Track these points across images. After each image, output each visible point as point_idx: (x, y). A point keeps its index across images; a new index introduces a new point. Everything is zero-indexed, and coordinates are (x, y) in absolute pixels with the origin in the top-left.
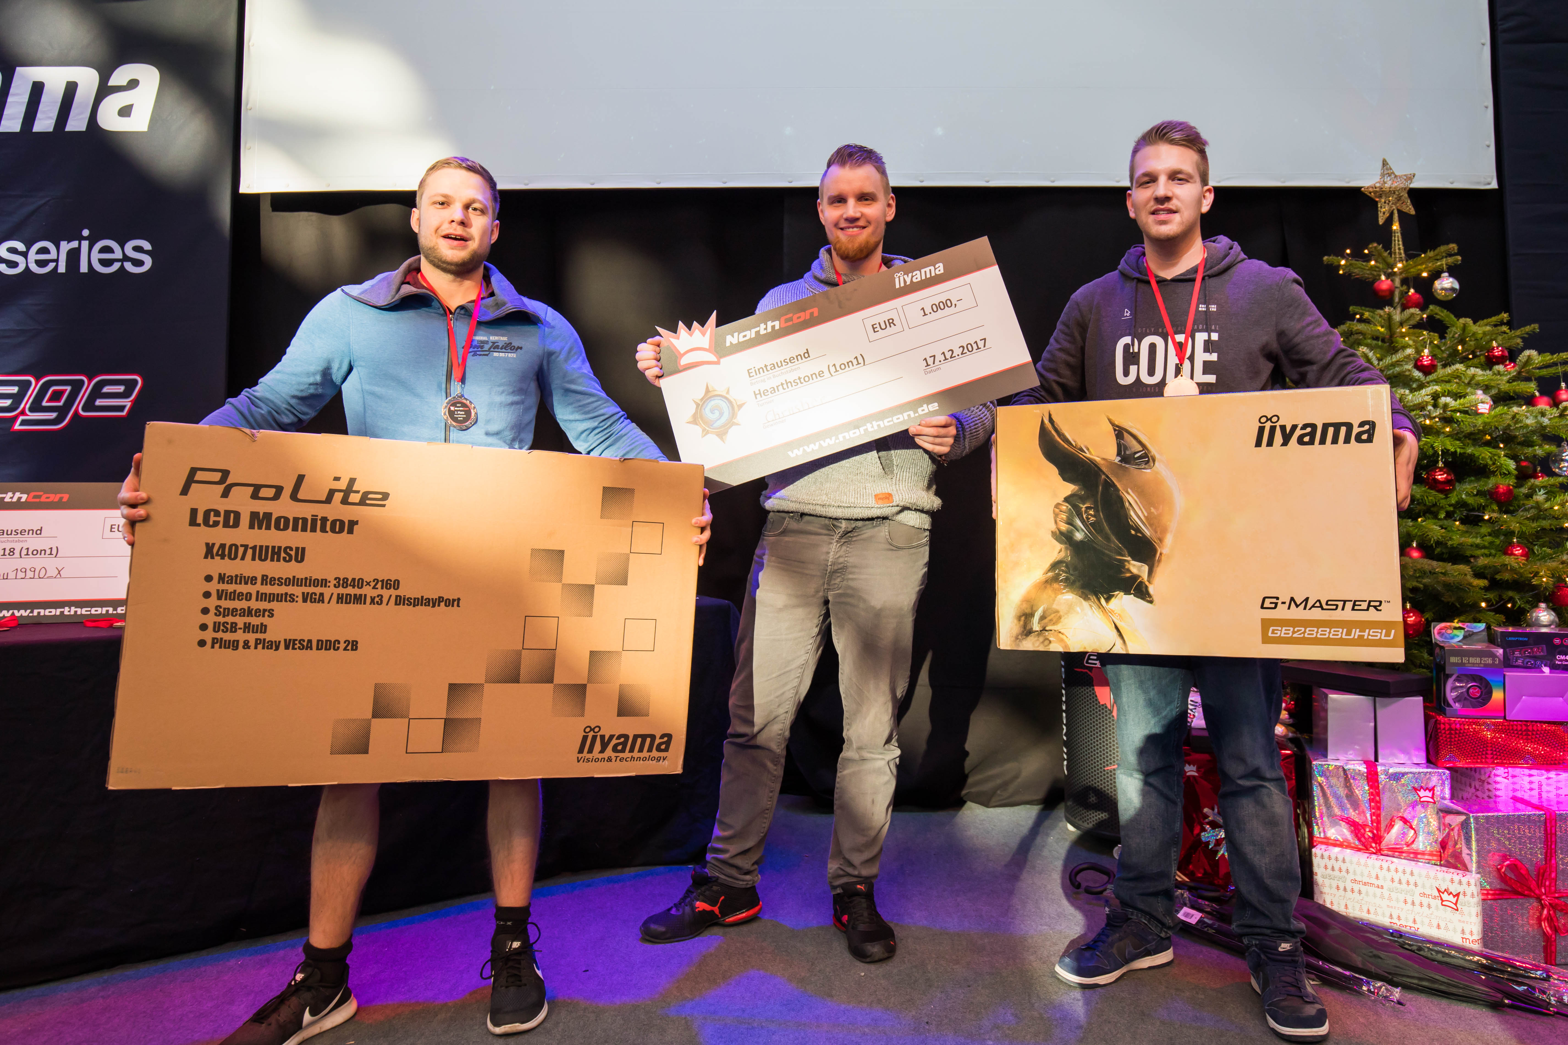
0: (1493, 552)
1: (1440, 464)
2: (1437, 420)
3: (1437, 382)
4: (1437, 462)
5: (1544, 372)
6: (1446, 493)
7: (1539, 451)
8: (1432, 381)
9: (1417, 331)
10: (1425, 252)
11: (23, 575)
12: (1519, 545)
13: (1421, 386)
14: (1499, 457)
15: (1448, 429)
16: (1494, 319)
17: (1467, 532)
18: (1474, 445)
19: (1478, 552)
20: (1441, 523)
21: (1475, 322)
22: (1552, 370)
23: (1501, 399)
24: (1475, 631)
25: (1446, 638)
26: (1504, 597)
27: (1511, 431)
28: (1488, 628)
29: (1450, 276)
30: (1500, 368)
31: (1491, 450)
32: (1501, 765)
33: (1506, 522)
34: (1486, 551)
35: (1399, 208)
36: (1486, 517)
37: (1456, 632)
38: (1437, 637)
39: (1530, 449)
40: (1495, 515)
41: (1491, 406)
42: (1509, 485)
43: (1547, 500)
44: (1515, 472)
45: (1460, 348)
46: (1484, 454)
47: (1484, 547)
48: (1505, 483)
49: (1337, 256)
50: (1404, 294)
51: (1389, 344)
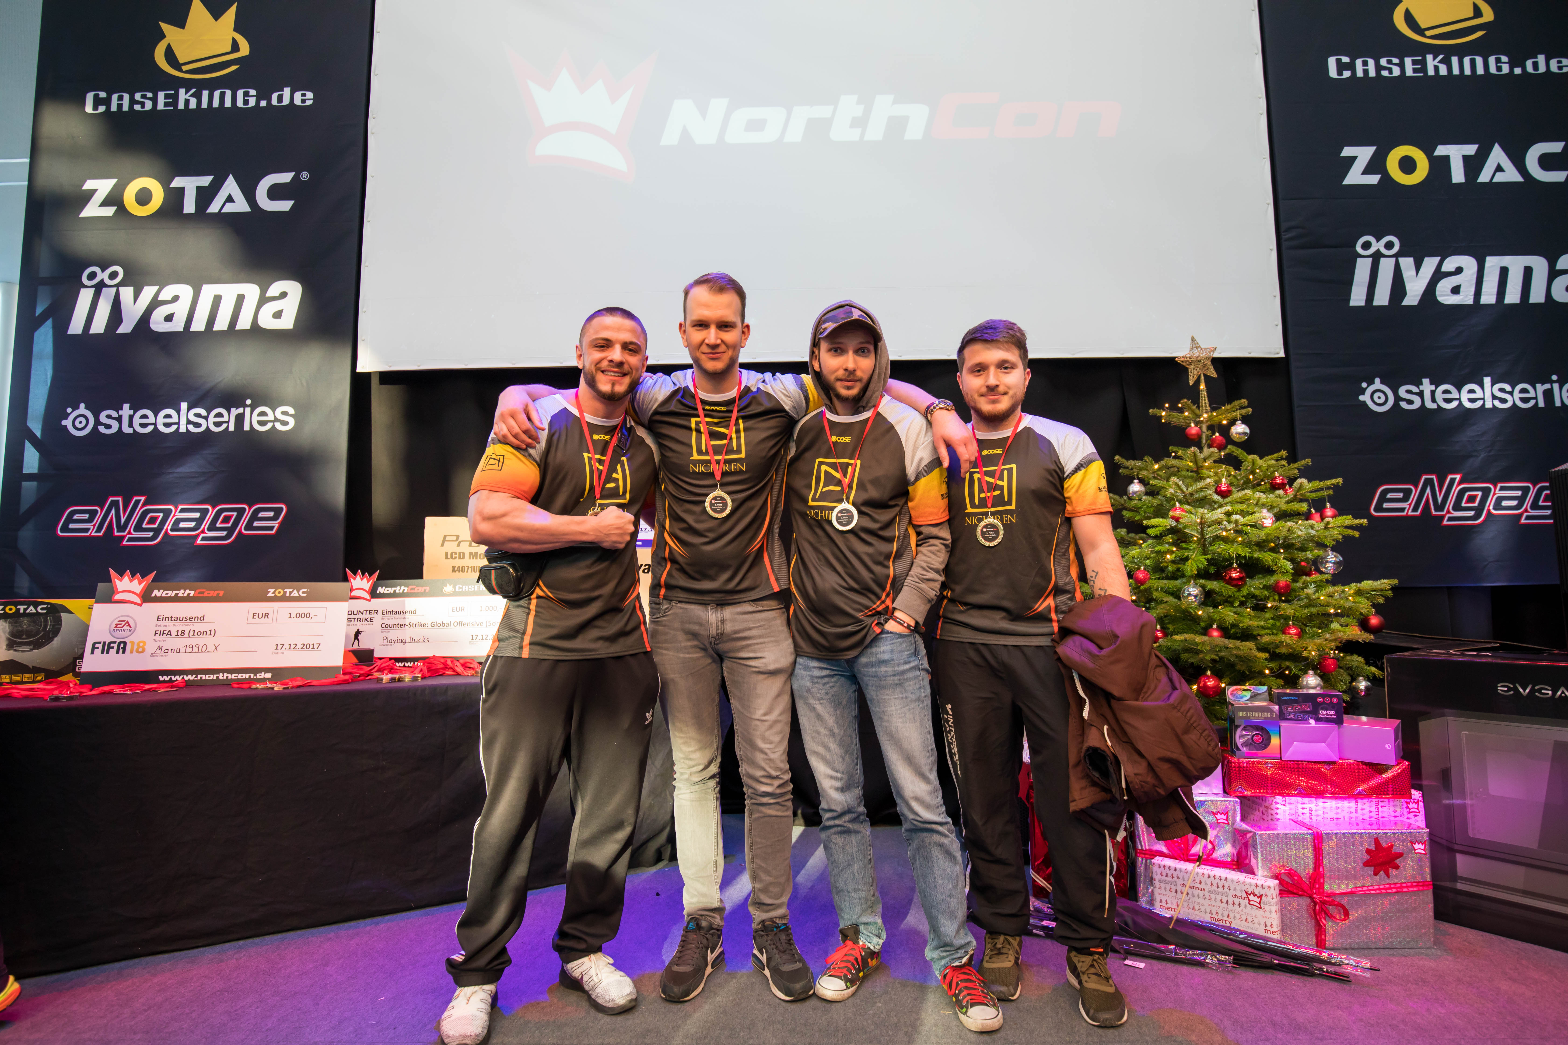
0: (1275, 632)
1: (1235, 565)
2: (1232, 532)
3: (1232, 503)
4: (1233, 563)
5: (1313, 495)
6: (1239, 588)
7: (1309, 555)
8: (1228, 503)
9: (1217, 464)
10: (1224, 406)
11: (190, 650)
12: (1294, 626)
13: (1221, 506)
14: (1279, 560)
15: (1240, 539)
16: (1276, 455)
17: (1254, 617)
18: (1260, 551)
19: (1263, 632)
20: (1235, 610)
21: (1261, 458)
22: (1320, 494)
23: (1281, 516)
24: (1259, 692)
25: (1237, 697)
26: (1283, 666)
27: (1289, 539)
28: (1270, 689)
29: (1243, 423)
30: (1281, 492)
31: (1273, 554)
32: (1279, 795)
33: (1284, 609)
34: (1269, 631)
35: (1205, 372)
36: (1269, 605)
37: (1245, 693)
38: (1231, 697)
39: (1303, 553)
40: (1276, 604)
41: (1273, 521)
42: (1286, 581)
43: (1317, 591)
44: (1292, 571)
45: (1251, 477)
46: (1267, 558)
47: (1268, 628)
48: (1283, 579)
49: (1160, 409)
50: (1209, 438)
51: (1197, 474)
